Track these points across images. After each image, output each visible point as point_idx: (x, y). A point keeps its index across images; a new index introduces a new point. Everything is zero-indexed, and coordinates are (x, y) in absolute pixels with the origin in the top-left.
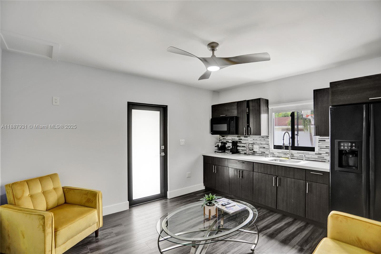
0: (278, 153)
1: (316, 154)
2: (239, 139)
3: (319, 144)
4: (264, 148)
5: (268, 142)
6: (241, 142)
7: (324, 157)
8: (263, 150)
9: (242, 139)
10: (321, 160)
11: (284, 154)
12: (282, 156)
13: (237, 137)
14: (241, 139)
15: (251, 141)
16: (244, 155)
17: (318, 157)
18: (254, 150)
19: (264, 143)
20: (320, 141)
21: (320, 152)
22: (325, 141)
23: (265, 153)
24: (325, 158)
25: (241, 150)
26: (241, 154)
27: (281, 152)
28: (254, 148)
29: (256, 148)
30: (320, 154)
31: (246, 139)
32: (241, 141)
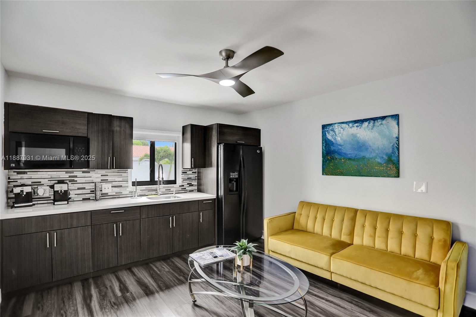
0: (140, 190)
1: (180, 186)
2: (69, 176)
3: (182, 177)
4: (121, 186)
5: (127, 178)
6: (76, 181)
7: (185, 189)
8: (119, 189)
9: (78, 177)
10: (183, 192)
11: (148, 191)
12: (145, 194)
13: (65, 172)
14: (76, 177)
15: (96, 178)
16: (82, 202)
17: (182, 189)
18: (104, 192)
19: (121, 179)
20: (183, 173)
21: (183, 184)
22: (186, 173)
23: (122, 193)
24: (187, 189)
25: (75, 194)
26: (75, 202)
27: (144, 189)
28: (103, 189)
29: (107, 188)
30: (183, 186)
31: (86, 177)
32: (75, 179)
